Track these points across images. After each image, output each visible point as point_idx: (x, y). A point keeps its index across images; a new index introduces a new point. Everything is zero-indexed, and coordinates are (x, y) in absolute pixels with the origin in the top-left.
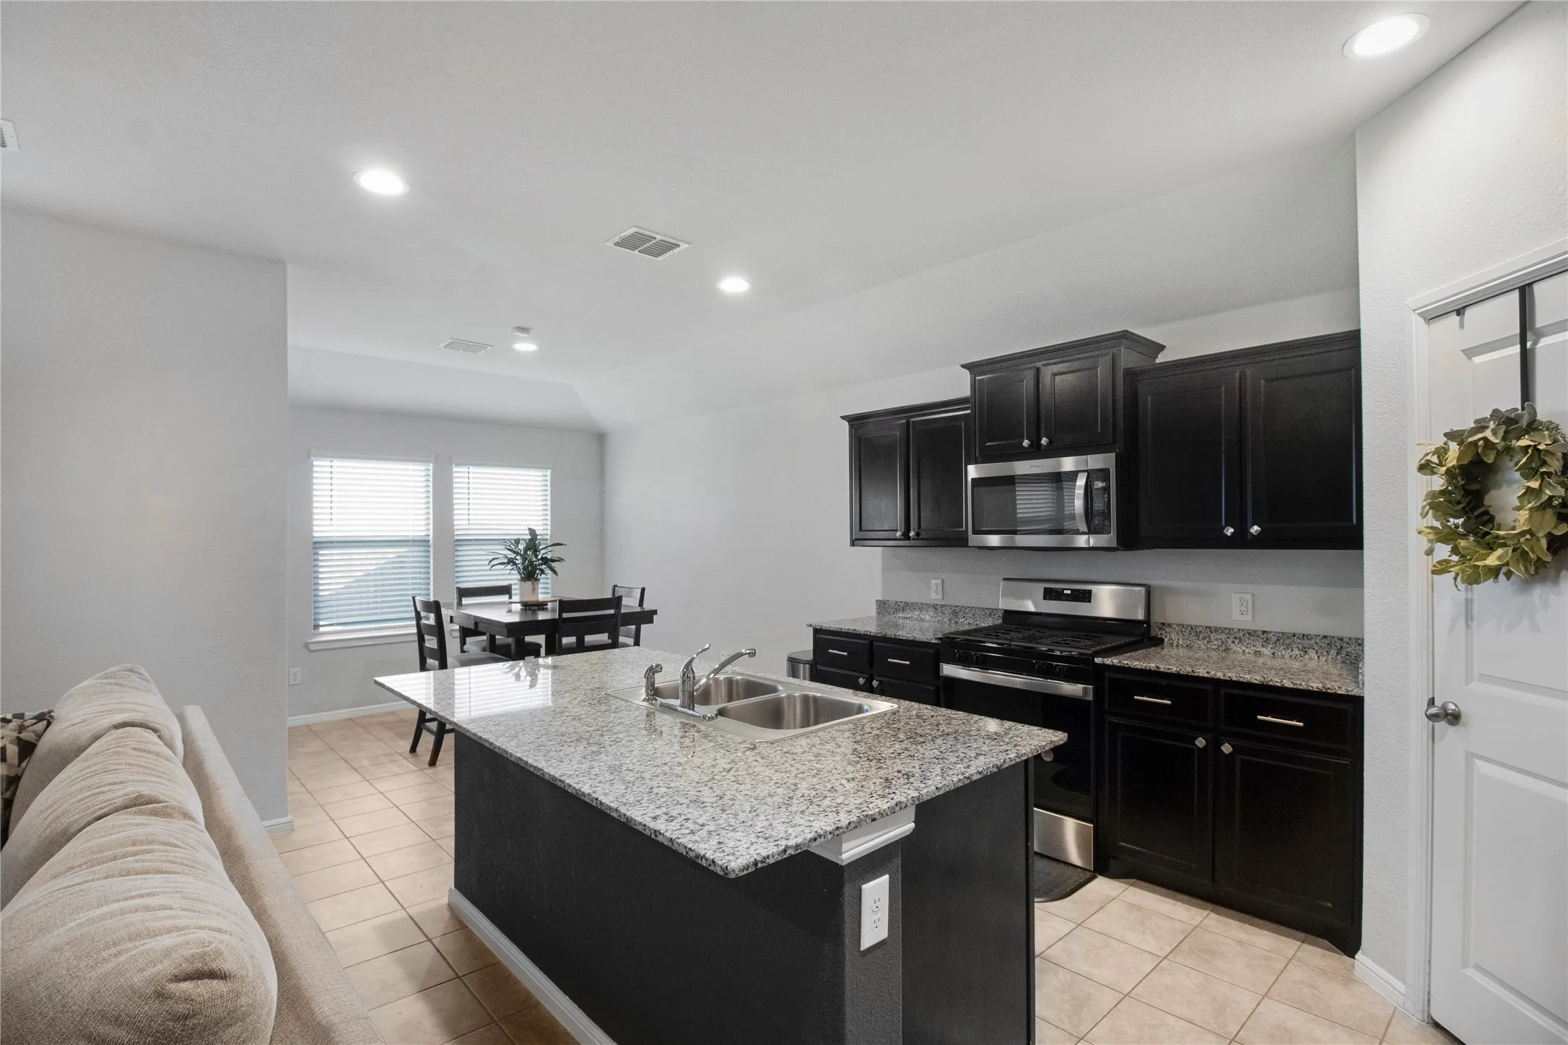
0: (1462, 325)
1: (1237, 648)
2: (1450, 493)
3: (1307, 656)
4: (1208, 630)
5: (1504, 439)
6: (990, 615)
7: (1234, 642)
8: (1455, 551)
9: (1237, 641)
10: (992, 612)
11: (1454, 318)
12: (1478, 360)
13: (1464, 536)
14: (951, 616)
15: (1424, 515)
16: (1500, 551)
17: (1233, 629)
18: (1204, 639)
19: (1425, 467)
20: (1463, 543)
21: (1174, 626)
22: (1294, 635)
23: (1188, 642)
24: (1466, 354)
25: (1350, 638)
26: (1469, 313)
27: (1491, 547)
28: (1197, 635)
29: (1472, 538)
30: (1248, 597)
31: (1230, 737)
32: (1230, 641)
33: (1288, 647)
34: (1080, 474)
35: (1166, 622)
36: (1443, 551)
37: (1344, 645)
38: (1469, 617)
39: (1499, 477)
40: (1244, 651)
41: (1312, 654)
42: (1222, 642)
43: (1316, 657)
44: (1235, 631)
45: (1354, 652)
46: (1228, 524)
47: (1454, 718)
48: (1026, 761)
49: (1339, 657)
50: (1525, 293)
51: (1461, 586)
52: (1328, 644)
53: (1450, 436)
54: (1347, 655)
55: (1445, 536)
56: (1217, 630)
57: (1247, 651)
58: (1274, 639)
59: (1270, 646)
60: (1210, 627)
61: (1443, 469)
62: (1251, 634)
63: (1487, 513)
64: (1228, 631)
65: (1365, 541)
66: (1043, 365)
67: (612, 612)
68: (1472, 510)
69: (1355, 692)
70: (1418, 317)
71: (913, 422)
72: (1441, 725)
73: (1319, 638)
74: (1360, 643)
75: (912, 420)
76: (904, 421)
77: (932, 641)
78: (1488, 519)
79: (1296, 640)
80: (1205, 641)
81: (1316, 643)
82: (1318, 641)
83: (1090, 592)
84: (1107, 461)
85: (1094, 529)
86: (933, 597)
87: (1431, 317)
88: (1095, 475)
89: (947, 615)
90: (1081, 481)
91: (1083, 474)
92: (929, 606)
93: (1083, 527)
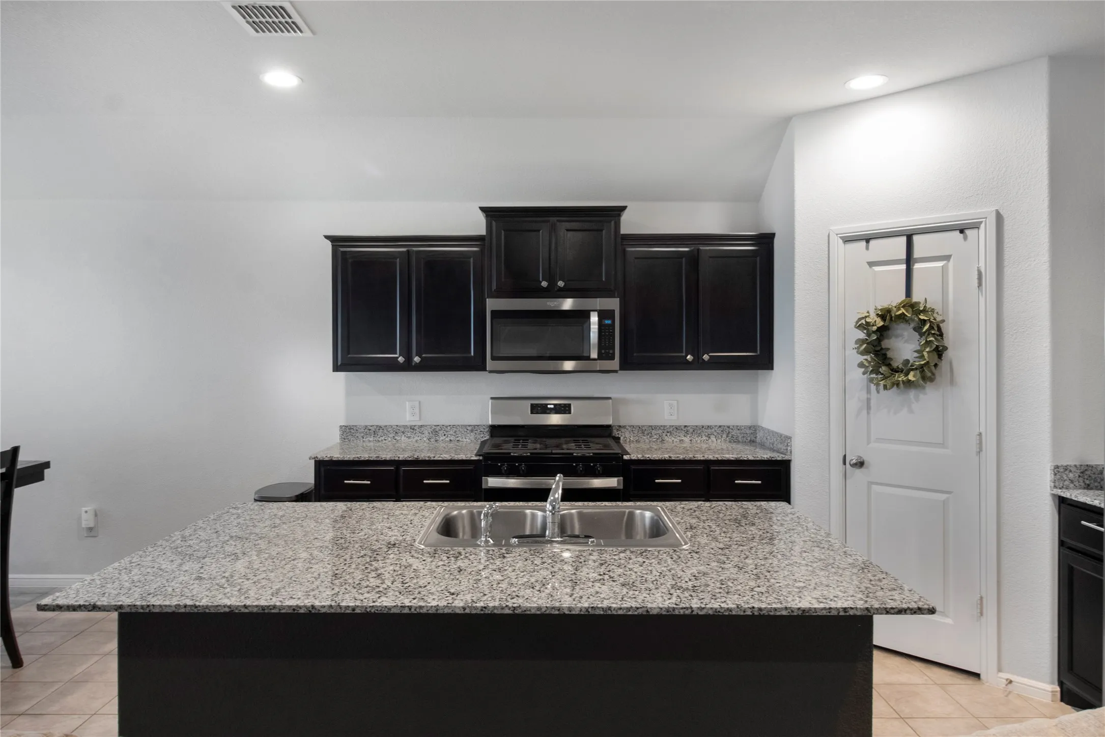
0: (867, 248)
1: (669, 439)
3: (710, 440)
4: (650, 428)
6: (472, 431)
7: (666, 435)
9: (668, 434)
11: (864, 243)
12: (877, 269)
14: (431, 435)
17: (666, 426)
18: (648, 434)
21: (628, 427)
22: (703, 427)
23: (637, 438)
24: (869, 265)
25: (733, 426)
26: (872, 242)
28: (643, 433)
30: (674, 403)
32: (664, 434)
33: (700, 435)
34: (593, 313)
35: (621, 424)
37: (731, 431)
39: (890, 332)
40: (673, 441)
42: (660, 436)
43: (715, 440)
44: (668, 427)
45: (736, 434)
46: (688, 353)
47: (860, 464)
49: (727, 439)
50: (910, 238)
52: (722, 431)
54: (732, 437)
56: (656, 428)
57: (675, 440)
58: (691, 430)
59: (689, 436)
60: (651, 426)
61: (875, 328)
62: (677, 428)
64: (663, 428)
66: (558, 221)
69: (787, 458)
70: (839, 239)
72: (852, 470)
73: (717, 427)
75: (414, 249)
76: (404, 249)
77: (472, 458)
79: (704, 430)
80: (648, 436)
81: (715, 431)
82: (716, 429)
83: (570, 405)
84: (613, 304)
85: (601, 357)
86: (408, 418)
87: (847, 240)
88: (603, 315)
89: (427, 434)
90: (594, 318)
91: (596, 313)
92: (405, 427)
93: (594, 355)
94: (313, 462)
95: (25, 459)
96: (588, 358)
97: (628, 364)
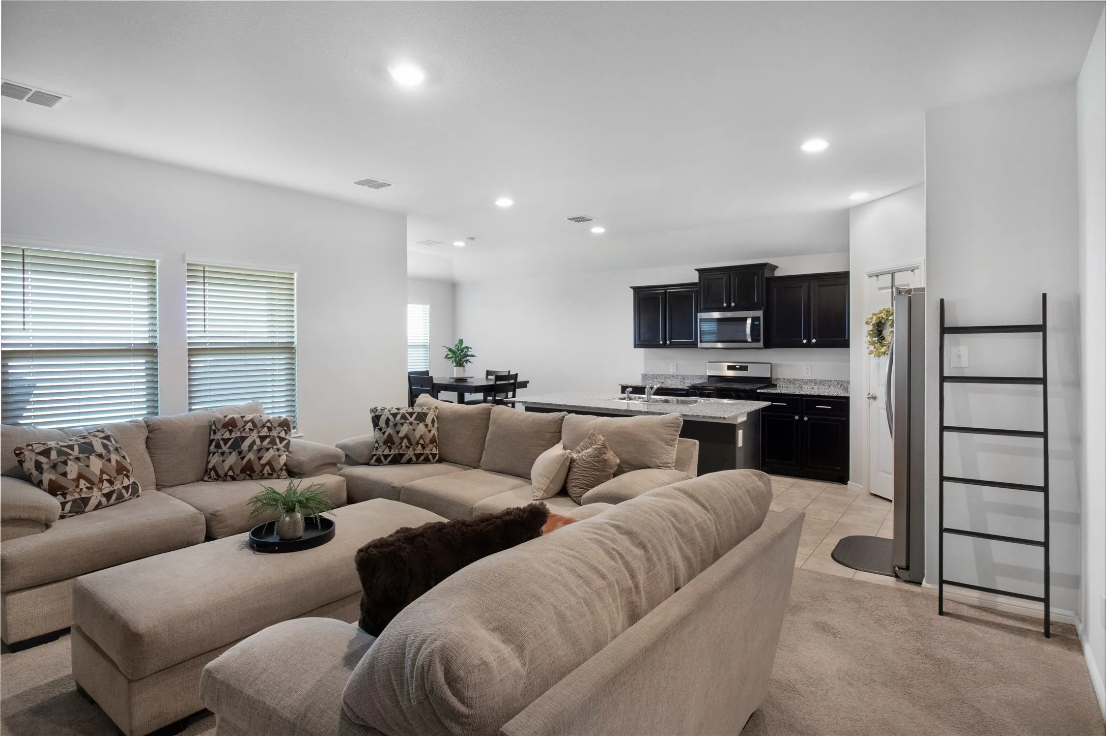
0: (878, 280)
1: (805, 387)
2: (874, 330)
5: (886, 316)
6: (701, 378)
8: (875, 348)
9: (805, 383)
10: (701, 377)
11: (876, 278)
12: (882, 291)
13: (877, 343)
14: (681, 379)
15: (867, 337)
16: (885, 347)
18: (793, 383)
19: (867, 323)
20: (876, 345)
21: (781, 379)
22: (826, 381)
23: (787, 386)
24: (879, 290)
25: (845, 381)
26: (880, 277)
27: (883, 346)
28: (790, 383)
29: (879, 344)
30: (809, 367)
31: (806, 415)
32: (802, 384)
33: (824, 385)
34: (748, 319)
35: (778, 378)
36: (872, 348)
37: (843, 383)
38: (879, 367)
39: (885, 327)
41: (832, 387)
42: (800, 385)
44: (805, 380)
45: (846, 384)
46: (804, 339)
47: (875, 398)
48: (759, 409)
49: (841, 388)
50: (893, 274)
51: (877, 358)
52: (837, 383)
53: (874, 314)
54: (844, 387)
55: (873, 343)
56: (798, 380)
57: (809, 388)
58: (819, 382)
59: (817, 385)
60: (795, 379)
61: (872, 324)
62: (810, 381)
63: (883, 336)
64: (802, 380)
65: (850, 345)
66: (732, 273)
67: (512, 381)
68: (879, 336)
69: (847, 395)
70: (866, 274)
71: (669, 292)
72: (871, 400)
74: (848, 382)
75: (668, 291)
76: (663, 291)
78: (883, 338)
80: (793, 385)
82: (834, 382)
83: (747, 366)
84: (759, 313)
85: (754, 340)
86: (672, 371)
87: (870, 276)
88: (755, 319)
89: (679, 379)
90: (749, 321)
91: (751, 319)
92: (670, 375)
93: (749, 339)
94: (620, 387)
95: (519, 379)
96: (746, 341)
97: (768, 345)
